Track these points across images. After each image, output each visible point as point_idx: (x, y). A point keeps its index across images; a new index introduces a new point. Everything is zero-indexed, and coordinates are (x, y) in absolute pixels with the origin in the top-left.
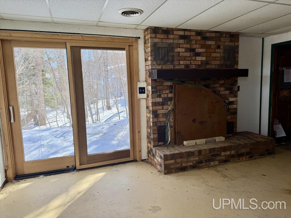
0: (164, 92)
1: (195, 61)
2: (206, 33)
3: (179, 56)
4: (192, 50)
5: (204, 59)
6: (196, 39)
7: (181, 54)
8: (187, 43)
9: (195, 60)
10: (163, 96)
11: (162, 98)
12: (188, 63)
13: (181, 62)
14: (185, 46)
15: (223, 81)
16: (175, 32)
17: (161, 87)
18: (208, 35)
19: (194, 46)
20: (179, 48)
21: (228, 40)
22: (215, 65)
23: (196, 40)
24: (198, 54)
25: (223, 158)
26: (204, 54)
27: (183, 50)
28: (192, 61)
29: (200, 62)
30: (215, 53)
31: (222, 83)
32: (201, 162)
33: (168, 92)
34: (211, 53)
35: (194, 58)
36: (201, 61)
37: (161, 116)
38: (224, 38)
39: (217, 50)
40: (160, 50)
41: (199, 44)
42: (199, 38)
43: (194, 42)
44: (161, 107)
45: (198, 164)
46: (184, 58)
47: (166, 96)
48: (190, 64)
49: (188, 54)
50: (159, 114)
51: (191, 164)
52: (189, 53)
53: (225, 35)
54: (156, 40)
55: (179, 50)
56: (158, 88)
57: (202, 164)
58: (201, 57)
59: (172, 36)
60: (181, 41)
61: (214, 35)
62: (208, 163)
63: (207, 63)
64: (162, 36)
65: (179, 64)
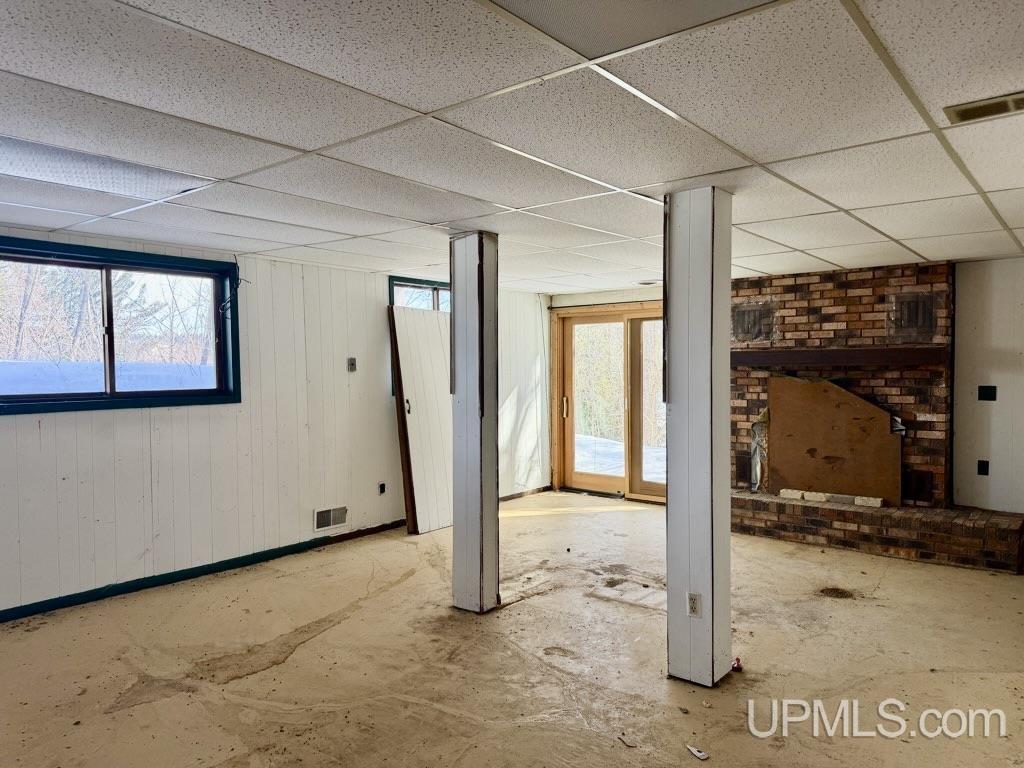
0: (751, 390)
1: (821, 333)
2: (847, 273)
3: (783, 323)
4: (813, 311)
5: (843, 326)
6: (821, 288)
7: (787, 320)
8: (802, 299)
9: (821, 329)
10: (748, 396)
11: (748, 401)
12: (805, 335)
13: (788, 335)
14: (797, 304)
15: (899, 373)
16: (775, 283)
17: (746, 381)
18: (851, 277)
19: (818, 303)
20: (785, 308)
21: (910, 281)
22: (873, 337)
23: (822, 292)
24: (829, 318)
25: (840, 534)
26: (843, 317)
27: (793, 312)
28: (812, 333)
29: (832, 333)
30: (873, 312)
31: (895, 376)
32: (784, 528)
33: (759, 389)
34: (860, 313)
35: (817, 326)
36: (834, 330)
37: (744, 433)
38: (896, 279)
39: (878, 307)
40: (746, 317)
41: (829, 298)
42: (830, 286)
43: (817, 295)
44: (745, 417)
45: (777, 531)
46: (796, 328)
47: (755, 397)
48: (809, 338)
49: (804, 319)
50: (739, 429)
51: (763, 525)
52: (806, 317)
53: (900, 271)
54: (737, 300)
55: (784, 312)
56: (740, 382)
57: (787, 534)
58: (835, 324)
59: (768, 289)
60: (789, 296)
61: (869, 275)
62: (800, 535)
63: (850, 334)
64: (749, 292)
65: (784, 338)
